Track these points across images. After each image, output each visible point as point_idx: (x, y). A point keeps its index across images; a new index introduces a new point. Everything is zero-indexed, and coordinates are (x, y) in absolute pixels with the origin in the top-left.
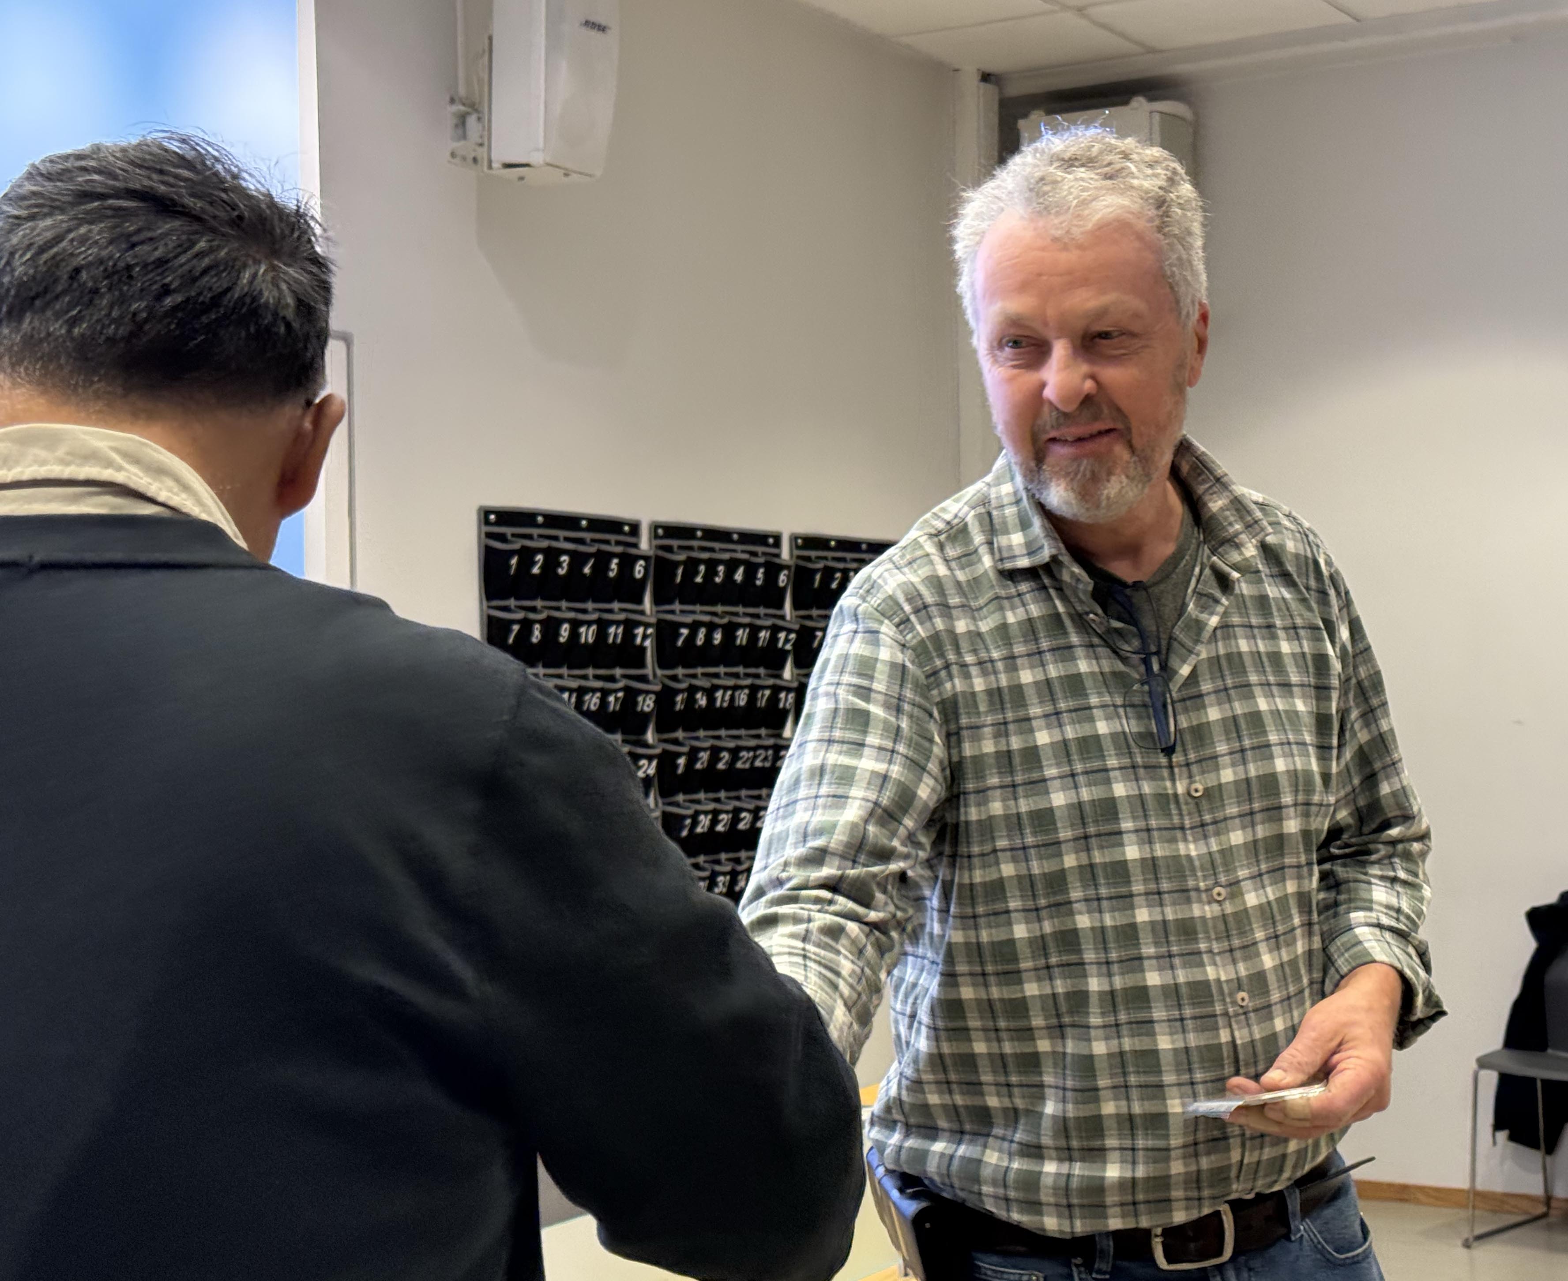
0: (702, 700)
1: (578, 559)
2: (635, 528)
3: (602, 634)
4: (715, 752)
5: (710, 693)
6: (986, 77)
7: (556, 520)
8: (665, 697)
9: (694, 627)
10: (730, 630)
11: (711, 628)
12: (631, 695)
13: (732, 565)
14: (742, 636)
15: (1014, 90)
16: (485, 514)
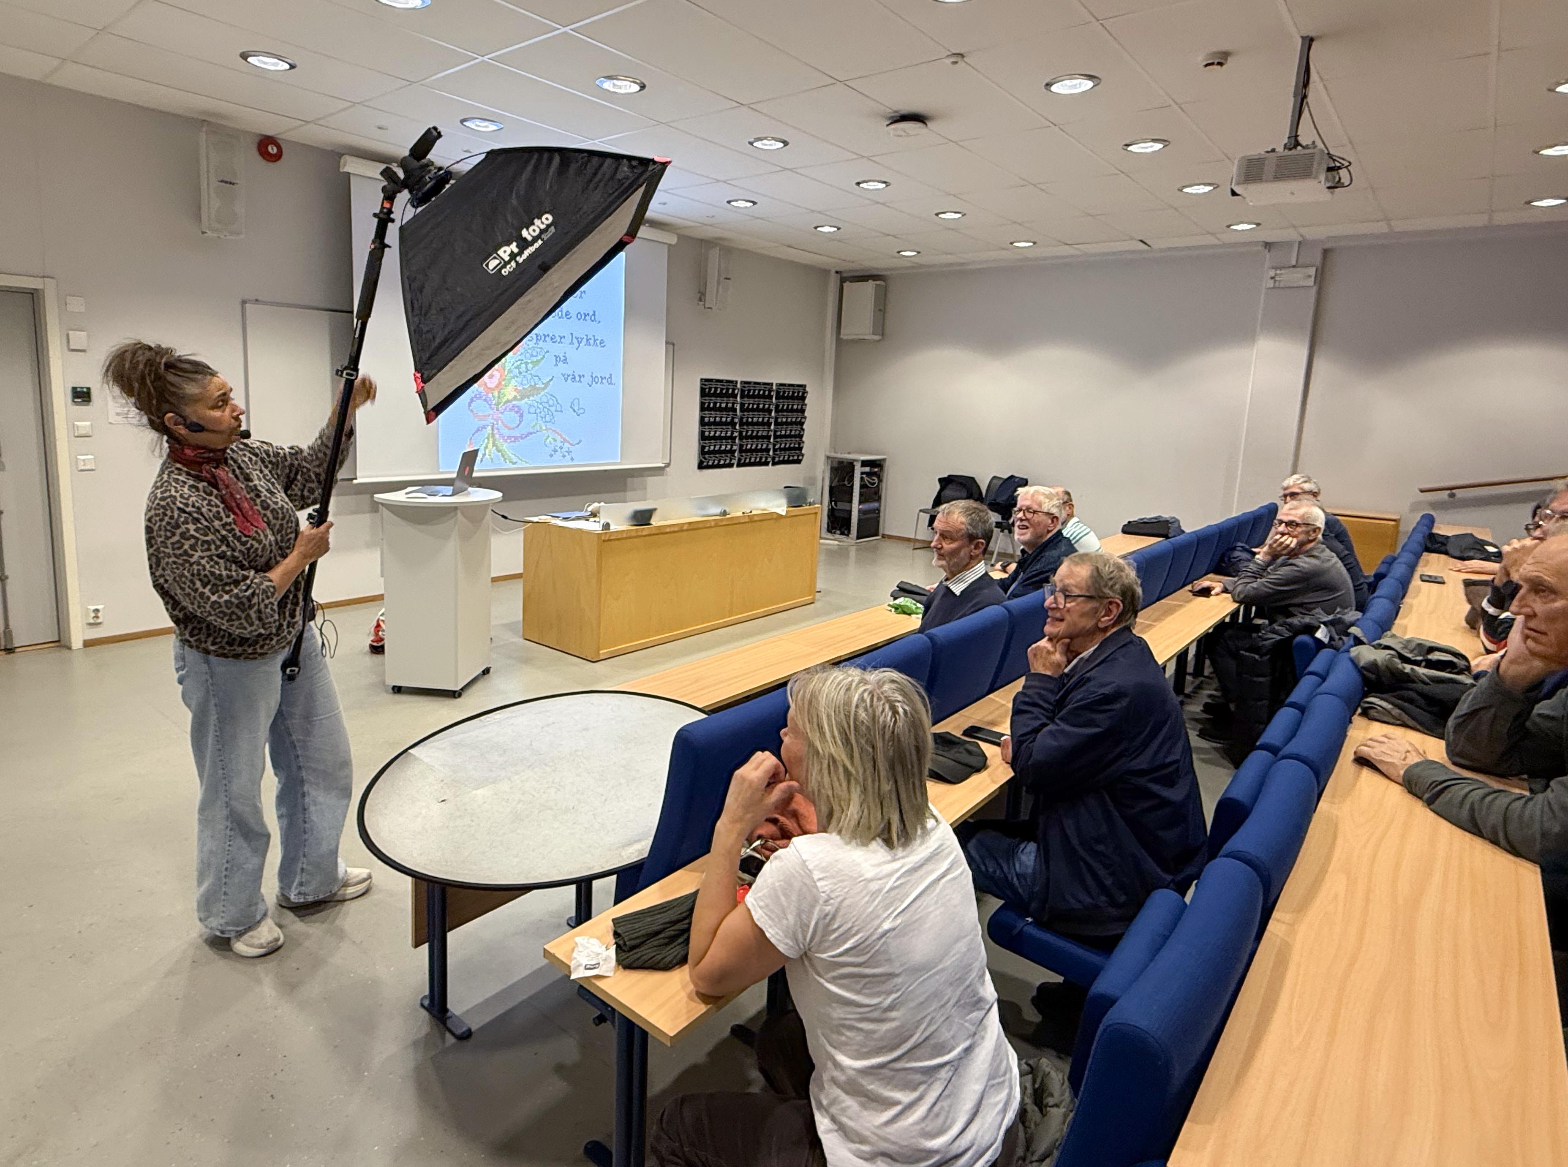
0: (750, 420)
1: (722, 389)
2: (736, 382)
3: (727, 406)
4: (753, 431)
5: (752, 418)
6: (837, 272)
7: (718, 381)
8: (741, 419)
9: (749, 404)
10: (758, 405)
11: (753, 404)
12: (733, 418)
13: (759, 391)
14: (761, 406)
15: (845, 275)
16: (702, 380)
